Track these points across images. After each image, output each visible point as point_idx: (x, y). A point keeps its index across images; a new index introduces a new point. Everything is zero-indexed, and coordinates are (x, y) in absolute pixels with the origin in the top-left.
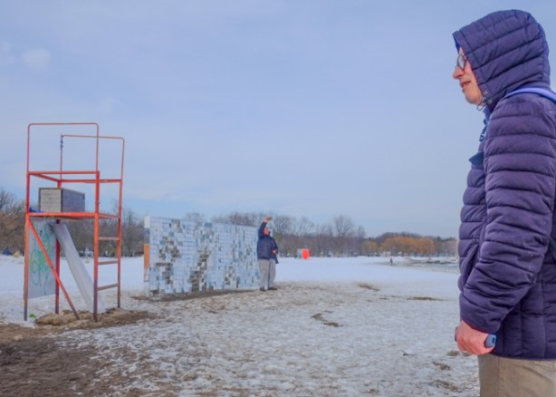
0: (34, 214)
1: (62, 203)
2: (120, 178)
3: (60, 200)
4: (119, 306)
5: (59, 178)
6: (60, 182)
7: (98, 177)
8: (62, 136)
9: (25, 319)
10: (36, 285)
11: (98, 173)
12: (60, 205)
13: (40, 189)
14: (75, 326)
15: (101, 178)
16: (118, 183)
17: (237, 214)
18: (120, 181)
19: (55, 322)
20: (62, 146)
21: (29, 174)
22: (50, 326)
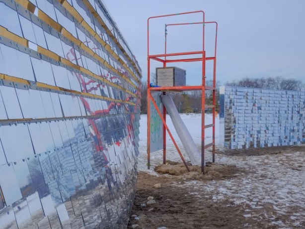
0: (154, 88)
1: (174, 79)
2: (214, 56)
3: (172, 77)
4: (214, 161)
5: (164, 59)
6: (165, 62)
7: (204, 56)
8: (166, 26)
9: (149, 168)
10: (154, 142)
11: (204, 53)
12: (172, 80)
13: (157, 69)
14: (189, 177)
15: (206, 56)
16: (213, 60)
17: (248, 80)
18: (214, 58)
19: (171, 172)
20: (166, 34)
21: (149, 57)
22: (167, 175)
